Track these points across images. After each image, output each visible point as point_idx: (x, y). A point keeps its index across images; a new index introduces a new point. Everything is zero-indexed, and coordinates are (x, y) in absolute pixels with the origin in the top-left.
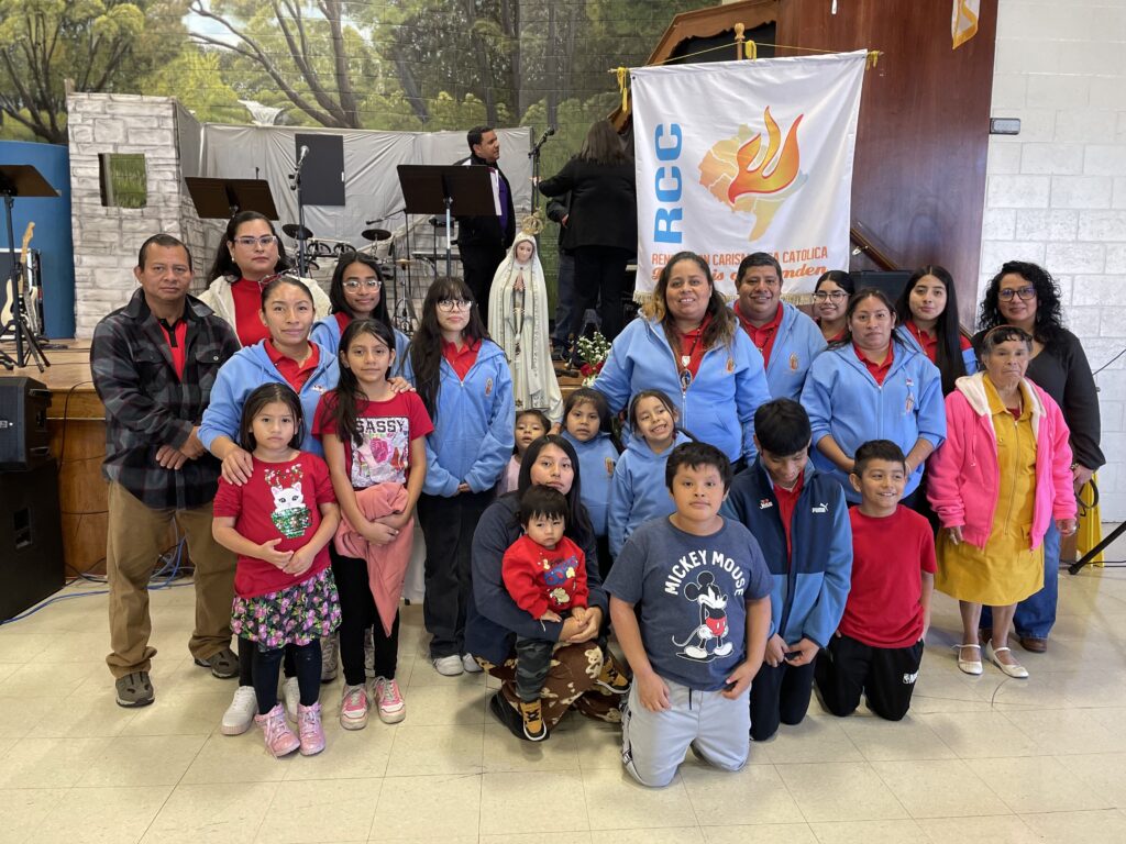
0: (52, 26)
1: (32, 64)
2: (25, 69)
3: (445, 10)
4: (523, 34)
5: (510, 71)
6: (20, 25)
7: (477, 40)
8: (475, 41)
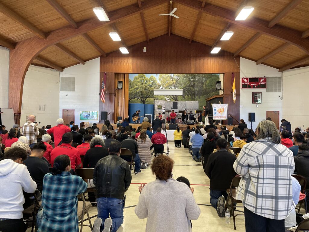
0: (144, 89)
1: (141, 93)
2: (140, 94)
3: (187, 87)
4: (196, 89)
5: (194, 93)
6: (140, 89)
7: (191, 90)
8: (190, 90)
